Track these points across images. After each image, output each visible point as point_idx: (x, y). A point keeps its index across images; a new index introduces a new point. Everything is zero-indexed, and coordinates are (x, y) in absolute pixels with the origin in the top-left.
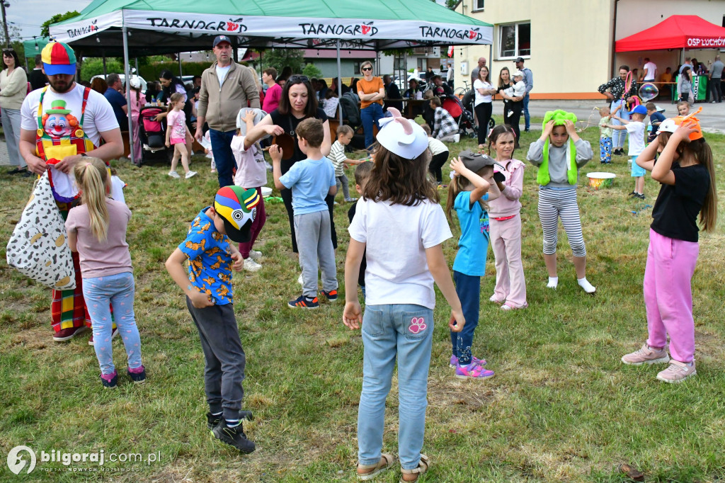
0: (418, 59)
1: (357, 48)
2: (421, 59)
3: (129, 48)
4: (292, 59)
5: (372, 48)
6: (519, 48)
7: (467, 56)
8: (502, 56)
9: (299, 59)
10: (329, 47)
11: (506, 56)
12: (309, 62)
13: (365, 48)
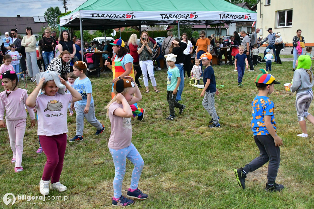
0: (247, 28)
1: (197, 24)
2: (249, 28)
3: (82, 26)
4: (187, 29)
5: (205, 24)
6: (287, 22)
7: (262, 26)
8: (279, 26)
9: (190, 28)
10: (184, 24)
11: (281, 26)
12: (196, 30)
13: (201, 24)
